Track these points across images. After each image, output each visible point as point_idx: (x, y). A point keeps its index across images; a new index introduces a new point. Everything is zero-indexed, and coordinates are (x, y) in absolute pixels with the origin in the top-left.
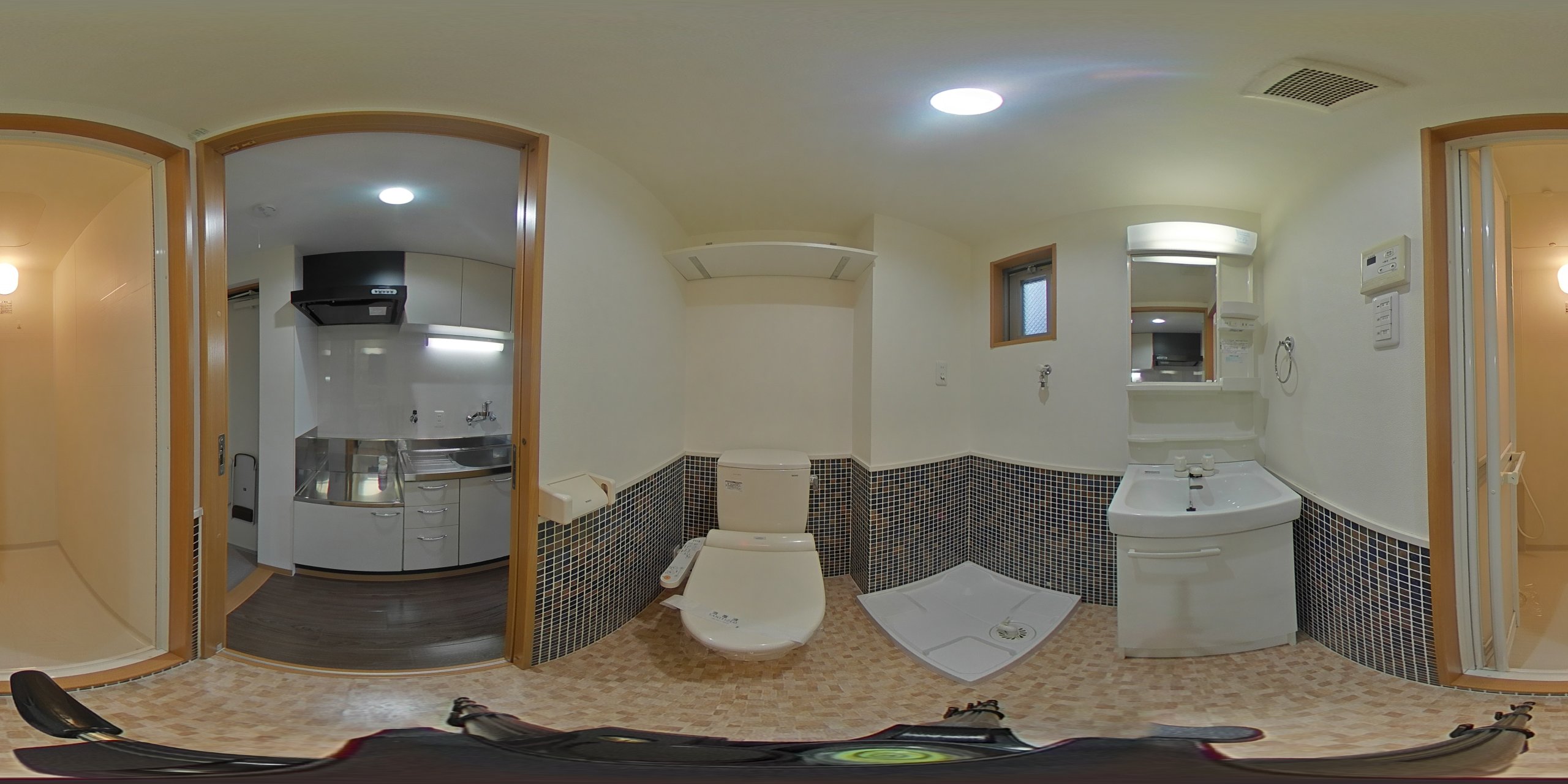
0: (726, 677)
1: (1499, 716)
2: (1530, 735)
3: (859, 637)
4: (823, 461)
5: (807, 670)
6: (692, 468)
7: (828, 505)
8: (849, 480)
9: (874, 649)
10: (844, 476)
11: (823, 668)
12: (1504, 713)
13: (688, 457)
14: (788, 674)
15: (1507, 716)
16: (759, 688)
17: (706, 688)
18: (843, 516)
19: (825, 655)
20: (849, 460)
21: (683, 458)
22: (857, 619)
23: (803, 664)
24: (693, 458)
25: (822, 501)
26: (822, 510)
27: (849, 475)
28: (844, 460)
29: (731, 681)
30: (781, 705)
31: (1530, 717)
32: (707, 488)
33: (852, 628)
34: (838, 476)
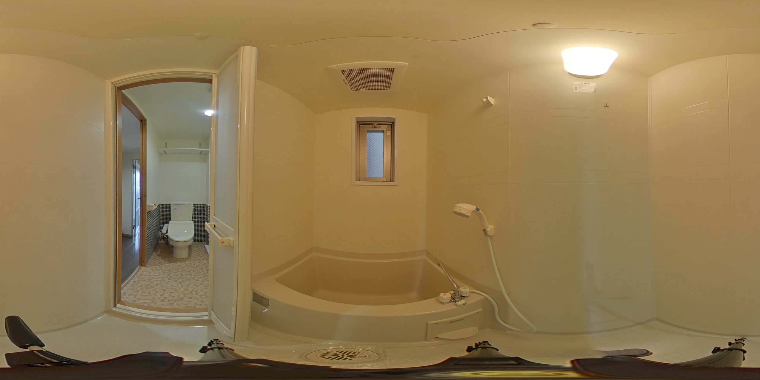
0: (178, 261)
1: (730, 344)
2: (745, 352)
3: (203, 255)
4: (197, 205)
5: (190, 260)
6: (162, 207)
7: (199, 217)
8: (205, 210)
9: (204, 257)
10: (203, 209)
11: (193, 260)
12: (732, 343)
13: (161, 204)
14: (187, 261)
15: (733, 343)
16: (183, 264)
17: (175, 264)
18: (203, 221)
19: (195, 258)
20: (205, 205)
21: (160, 205)
22: (204, 251)
23: (190, 259)
24: (162, 204)
25: (197, 216)
26: (197, 219)
27: (205, 209)
28: (203, 205)
29: (178, 263)
30: (186, 267)
31: (744, 344)
32: (166, 213)
33: (202, 253)
34: (202, 209)
